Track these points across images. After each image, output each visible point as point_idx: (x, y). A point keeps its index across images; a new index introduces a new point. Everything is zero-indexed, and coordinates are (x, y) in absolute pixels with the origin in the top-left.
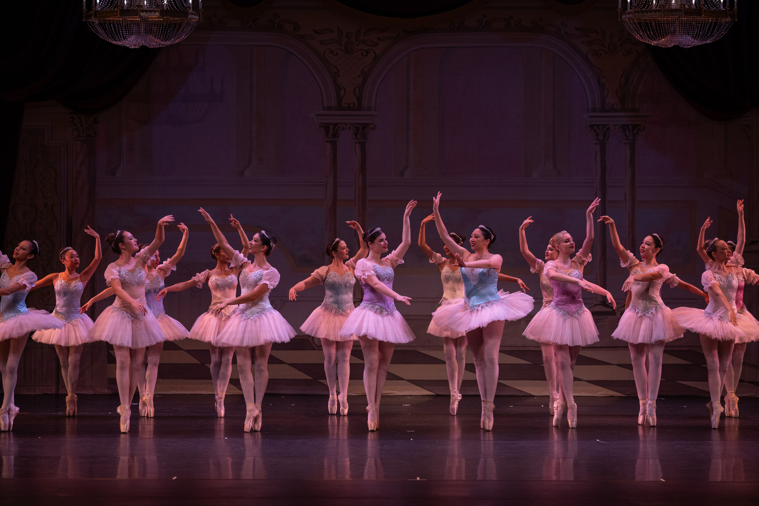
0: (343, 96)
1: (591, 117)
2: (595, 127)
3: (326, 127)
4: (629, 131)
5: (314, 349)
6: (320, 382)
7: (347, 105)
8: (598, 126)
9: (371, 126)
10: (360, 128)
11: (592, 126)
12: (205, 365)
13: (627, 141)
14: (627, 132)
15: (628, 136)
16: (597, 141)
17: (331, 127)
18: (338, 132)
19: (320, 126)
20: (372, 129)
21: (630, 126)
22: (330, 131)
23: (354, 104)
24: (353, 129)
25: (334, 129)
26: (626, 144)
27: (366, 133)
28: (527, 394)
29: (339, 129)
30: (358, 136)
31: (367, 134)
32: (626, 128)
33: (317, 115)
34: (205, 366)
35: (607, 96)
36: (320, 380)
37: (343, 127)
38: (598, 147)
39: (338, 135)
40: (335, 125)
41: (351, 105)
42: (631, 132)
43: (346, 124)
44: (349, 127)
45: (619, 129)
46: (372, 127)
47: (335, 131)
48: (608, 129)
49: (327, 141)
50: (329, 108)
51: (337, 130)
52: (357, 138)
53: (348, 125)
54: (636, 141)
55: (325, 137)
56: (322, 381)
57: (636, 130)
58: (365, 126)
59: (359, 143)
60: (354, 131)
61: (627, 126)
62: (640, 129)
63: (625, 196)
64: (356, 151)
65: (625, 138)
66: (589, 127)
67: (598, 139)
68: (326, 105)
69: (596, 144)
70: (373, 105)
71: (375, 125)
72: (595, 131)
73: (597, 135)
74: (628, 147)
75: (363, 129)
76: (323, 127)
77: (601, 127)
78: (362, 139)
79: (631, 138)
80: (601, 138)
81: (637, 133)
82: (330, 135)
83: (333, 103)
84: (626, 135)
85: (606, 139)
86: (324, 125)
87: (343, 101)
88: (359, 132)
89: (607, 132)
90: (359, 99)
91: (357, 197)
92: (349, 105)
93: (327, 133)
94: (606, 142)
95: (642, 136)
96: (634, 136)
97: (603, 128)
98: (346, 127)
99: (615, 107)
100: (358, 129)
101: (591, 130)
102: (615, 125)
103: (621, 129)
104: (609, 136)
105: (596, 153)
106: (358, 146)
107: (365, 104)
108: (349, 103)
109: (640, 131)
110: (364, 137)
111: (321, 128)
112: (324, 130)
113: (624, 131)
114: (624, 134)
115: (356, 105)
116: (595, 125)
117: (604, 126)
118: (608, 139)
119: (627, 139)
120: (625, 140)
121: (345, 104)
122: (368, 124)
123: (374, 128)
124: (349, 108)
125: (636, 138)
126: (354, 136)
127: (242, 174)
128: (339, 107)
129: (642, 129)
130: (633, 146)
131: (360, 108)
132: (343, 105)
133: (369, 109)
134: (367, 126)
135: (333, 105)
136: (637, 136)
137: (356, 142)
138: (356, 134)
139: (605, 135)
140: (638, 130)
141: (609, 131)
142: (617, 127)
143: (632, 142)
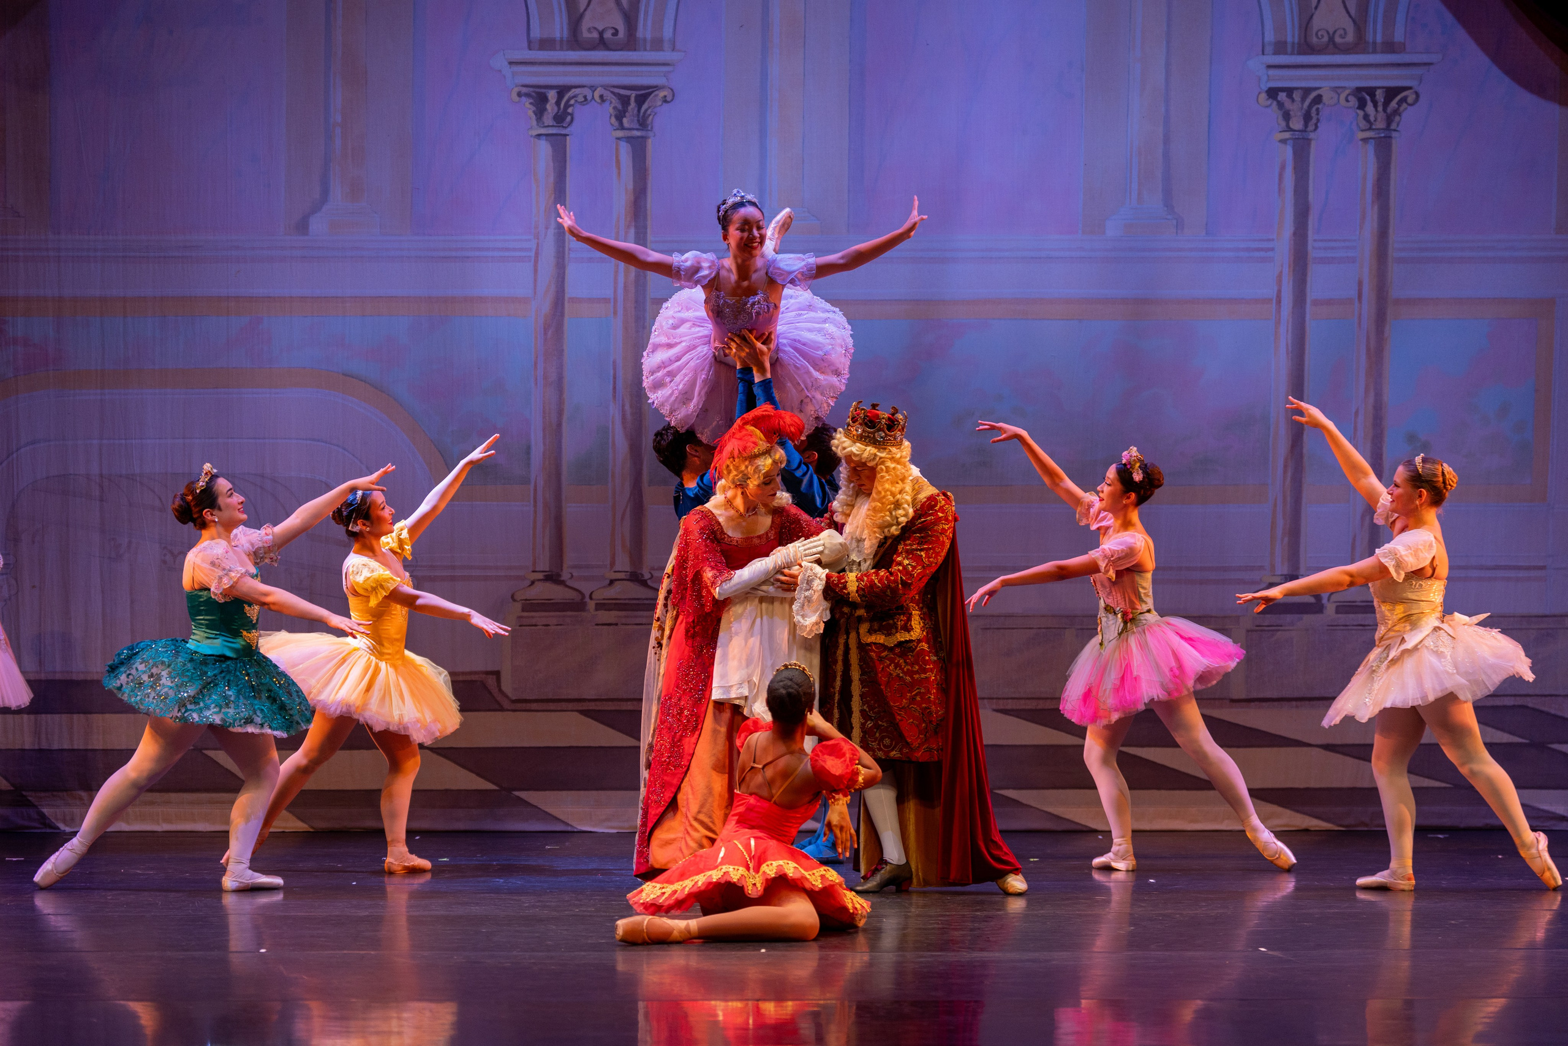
0: (585, 10)
1: (1269, 67)
2: (1282, 96)
3: (539, 99)
4: (1375, 106)
5: (501, 709)
6: (519, 798)
7: (595, 35)
8: (1290, 91)
9: (662, 94)
10: (633, 100)
11: (1272, 93)
12: (205, 752)
13: (1369, 134)
14: (1370, 108)
15: (1372, 119)
16: (1287, 135)
17: (552, 95)
18: (570, 110)
19: (519, 95)
20: (665, 100)
21: (1379, 92)
22: (548, 107)
23: (616, 33)
24: (611, 103)
25: (558, 103)
26: (1365, 140)
27: (649, 112)
28: (1079, 828)
29: (572, 102)
30: (625, 120)
31: (650, 115)
32: (1368, 98)
33: (511, 63)
34: (204, 754)
35: (1316, 8)
36: (517, 793)
37: (585, 97)
38: (1288, 152)
39: (569, 118)
40: (562, 90)
41: (608, 35)
42: (1380, 108)
43: (593, 88)
44: (601, 97)
45: (1347, 101)
46: (665, 96)
47: (562, 106)
48: (1318, 99)
49: (539, 136)
50: (546, 44)
51: (567, 105)
52: (622, 127)
53: (598, 89)
54: (1394, 134)
55: (534, 123)
56: (523, 795)
57: (1394, 104)
58: (644, 94)
59: (629, 139)
60: (615, 108)
61: (1371, 91)
62: (1404, 100)
63: (1360, 283)
64: (618, 162)
65: (1363, 124)
66: (1263, 96)
67: (1289, 129)
68: (536, 33)
69: (1284, 141)
70: (667, 33)
71: (672, 90)
72: (1281, 105)
73: (1287, 116)
74: (1370, 149)
75: (641, 100)
76: (528, 95)
77: (1297, 96)
78: (637, 129)
79: (1381, 124)
80: (1297, 124)
81: (1396, 112)
82: (548, 119)
83: (559, 29)
84: (1366, 117)
85: (1311, 127)
86: (532, 89)
87: (586, 24)
88: (630, 108)
89: (1314, 109)
90: (631, 19)
91: (620, 291)
92: (601, 33)
93: (540, 113)
94: (1312, 135)
95: (1409, 117)
96: (1389, 120)
97: (1303, 99)
98: (593, 96)
99: (1338, 40)
100: (625, 101)
101: (1269, 102)
102: (1336, 90)
103: (1353, 101)
104: (1318, 120)
105: (1283, 168)
106: (625, 150)
107: (645, 30)
108: (601, 29)
109: (1404, 105)
110: (643, 123)
111: (524, 99)
112: (531, 103)
113: (1362, 105)
114: (1361, 113)
115: (622, 34)
116: (1282, 90)
117: (1307, 91)
118: (1316, 127)
119: (1370, 129)
120: (1362, 131)
121: (589, 30)
122: (656, 88)
123: (669, 99)
124: (601, 43)
125: (1394, 126)
126: (613, 120)
127: (302, 227)
128: (575, 41)
129: (1410, 100)
130: (1383, 146)
131: (631, 42)
132: (586, 34)
133: (657, 44)
134: (650, 94)
135: (558, 35)
136: (1397, 118)
137: (618, 139)
138: (620, 116)
139: (1307, 117)
140: (1399, 103)
141: (1320, 106)
142: (1343, 96)
143: (1382, 135)
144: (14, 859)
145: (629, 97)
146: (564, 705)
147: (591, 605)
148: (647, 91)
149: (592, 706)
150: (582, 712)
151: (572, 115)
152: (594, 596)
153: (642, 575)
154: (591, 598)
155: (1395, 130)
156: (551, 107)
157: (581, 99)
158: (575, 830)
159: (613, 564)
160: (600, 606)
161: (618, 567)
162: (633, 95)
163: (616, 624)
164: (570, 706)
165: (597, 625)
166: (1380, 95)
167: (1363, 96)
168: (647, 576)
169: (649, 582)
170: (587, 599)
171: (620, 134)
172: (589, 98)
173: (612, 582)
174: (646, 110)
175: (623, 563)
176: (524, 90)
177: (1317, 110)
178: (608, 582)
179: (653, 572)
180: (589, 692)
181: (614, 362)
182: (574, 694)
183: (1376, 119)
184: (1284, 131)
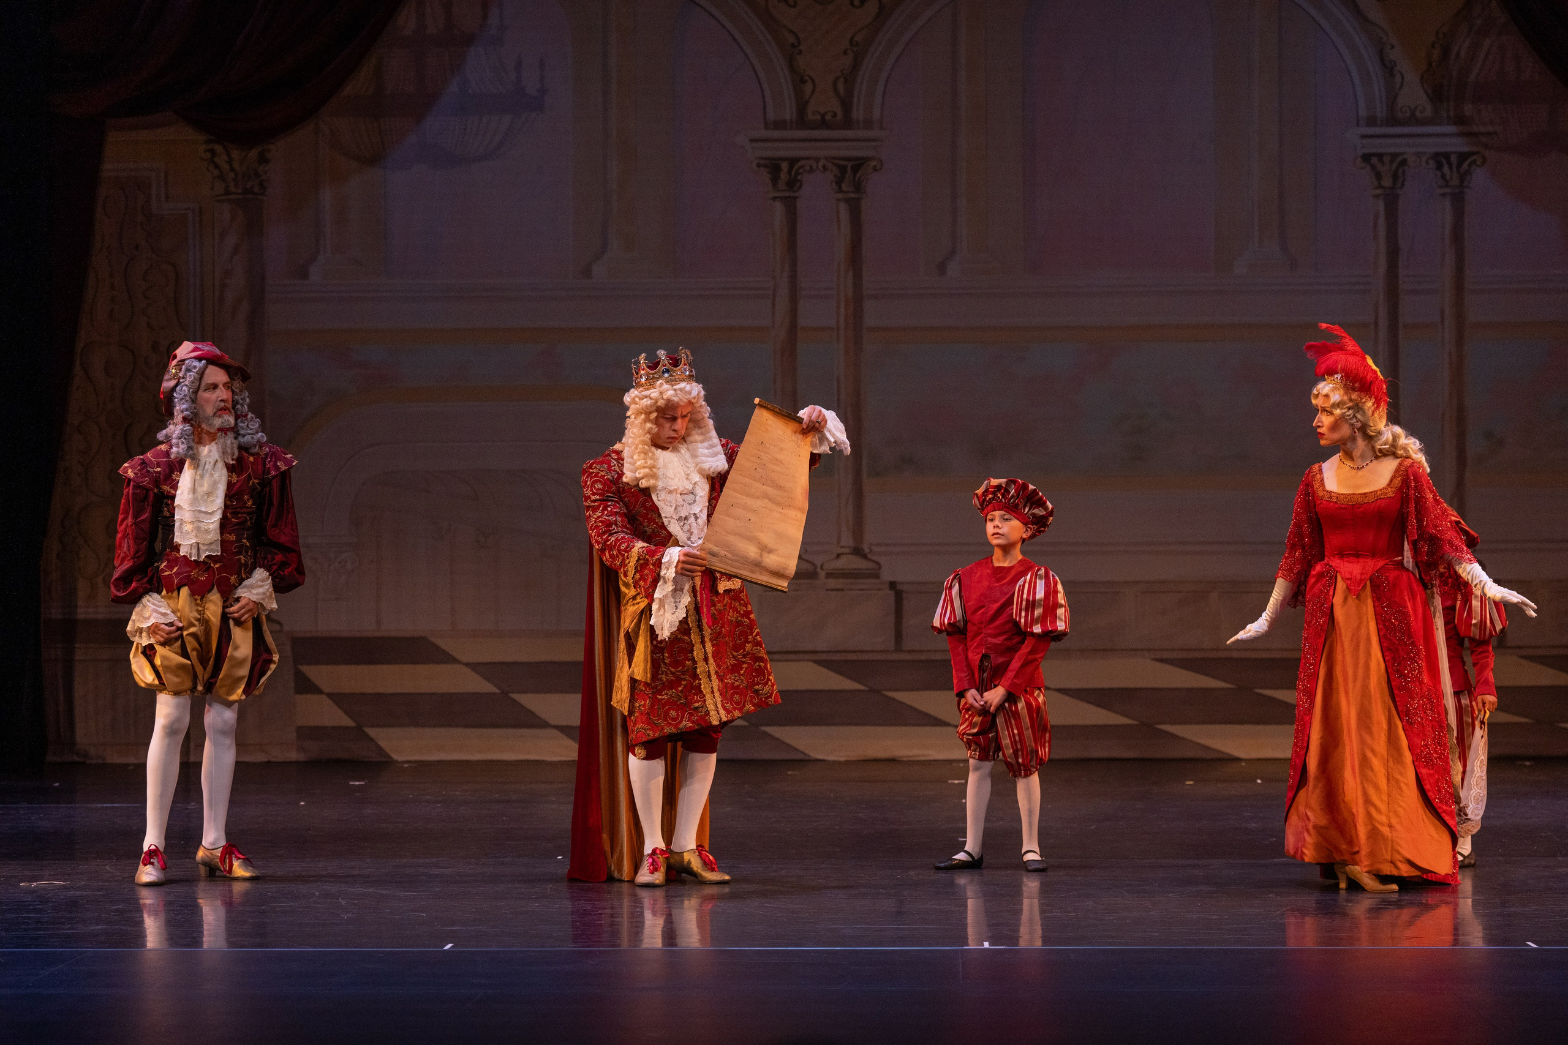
0: (810, 98)
1: (1364, 136)
2: (1374, 160)
3: (773, 167)
4: (1451, 168)
6: (765, 733)
7: (818, 117)
8: (1380, 156)
9: (873, 163)
10: (849, 170)
11: (1366, 158)
12: (511, 695)
13: (1447, 190)
14: (1446, 169)
15: (1448, 178)
16: (1379, 191)
17: (785, 166)
18: (799, 177)
19: (759, 165)
20: (875, 169)
21: (1453, 157)
22: (782, 175)
23: (835, 115)
24: (832, 171)
25: (789, 172)
26: (1443, 195)
27: (862, 178)
28: (1225, 756)
29: (801, 171)
30: (844, 187)
31: (863, 181)
32: (1443, 160)
33: (751, 141)
34: (511, 699)
35: (1400, 88)
36: (764, 728)
37: (811, 167)
38: (1381, 205)
39: (798, 184)
40: (793, 161)
41: (828, 117)
42: (1454, 169)
43: (817, 160)
44: (824, 167)
45: (1427, 163)
46: (875, 166)
47: (793, 173)
48: (1404, 163)
49: (774, 198)
50: (779, 125)
51: (797, 174)
52: (840, 191)
53: (822, 160)
54: (1466, 190)
55: (771, 188)
56: (769, 730)
57: (1465, 165)
58: (858, 164)
59: (847, 200)
60: (835, 176)
61: (1447, 156)
62: (1474, 162)
63: (1442, 311)
64: (838, 221)
65: (1441, 182)
66: (1359, 159)
67: (1380, 187)
68: (771, 116)
69: (1377, 196)
70: (876, 113)
71: (881, 161)
72: (1373, 167)
73: (1378, 176)
74: (1447, 203)
75: (856, 169)
76: (766, 166)
77: (1386, 159)
78: (853, 192)
79: (1455, 182)
80: (1387, 182)
81: (1468, 172)
82: (782, 185)
83: (789, 112)
84: (1443, 176)
85: (1399, 185)
86: (767, 161)
87: (810, 110)
88: (847, 176)
89: (1401, 171)
90: (846, 104)
91: (842, 321)
92: (823, 116)
93: (775, 180)
94: (1399, 192)
95: (1479, 177)
96: (1462, 179)
97: (1392, 162)
98: (817, 166)
99: (1418, 114)
100: (843, 170)
101: (1364, 165)
102: (1418, 155)
103: (1432, 164)
104: (1404, 179)
105: (1376, 218)
106: (843, 207)
107: (858, 114)
108: (822, 112)
109: (1474, 167)
110: (858, 187)
111: (762, 169)
112: (768, 172)
113: (1439, 167)
114: (1439, 173)
115: (839, 116)
116: (1375, 155)
117: (1394, 156)
118: (1403, 185)
119: (1447, 186)
120: (1441, 187)
121: (814, 114)
122: (866, 159)
123: (878, 167)
124: (823, 124)
125: (1465, 183)
126: (834, 184)
127: (587, 273)
128: (802, 122)
129: (1479, 163)
130: (1458, 200)
131: (847, 123)
132: (810, 117)
133: (868, 124)
134: (862, 164)
135: (788, 118)
136: (1469, 177)
137: (838, 200)
138: (839, 182)
139: (1395, 177)
140: (1470, 165)
141: (1405, 168)
142: (1424, 159)
143: (1457, 191)
144: (357, 783)
145: (845, 167)
146: (801, 656)
147: (822, 574)
148: (861, 161)
149: (823, 657)
150: (815, 662)
151: (801, 181)
152: (824, 567)
153: (863, 550)
154: (822, 568)
155: (1467, 187)
156: (784, 176)
157: (807, 168)
158: (812, 759)
159: (839, 540)
160: (829, 575)
161: (843, 543)
162: (850, 165)
163: (843, 590)
164: (806, 657)
165: (827, 590)
166: (1454, 159)
167: (1440, 159)
168: (867, 550)
169: (869, 556)
170: (819, 569)
171: (840, 196)
172: (814, 167)
173: (838, 556)
174: (861, 176)
175: (847, 541)
176: (762, 162)
177: (1404, 172)
178: (835, 555)
179: (873, 548)
180: (821, 646)
181: (838, 378)
182: (809, 647)
183: (1451, 178)
184: (1376, 188)
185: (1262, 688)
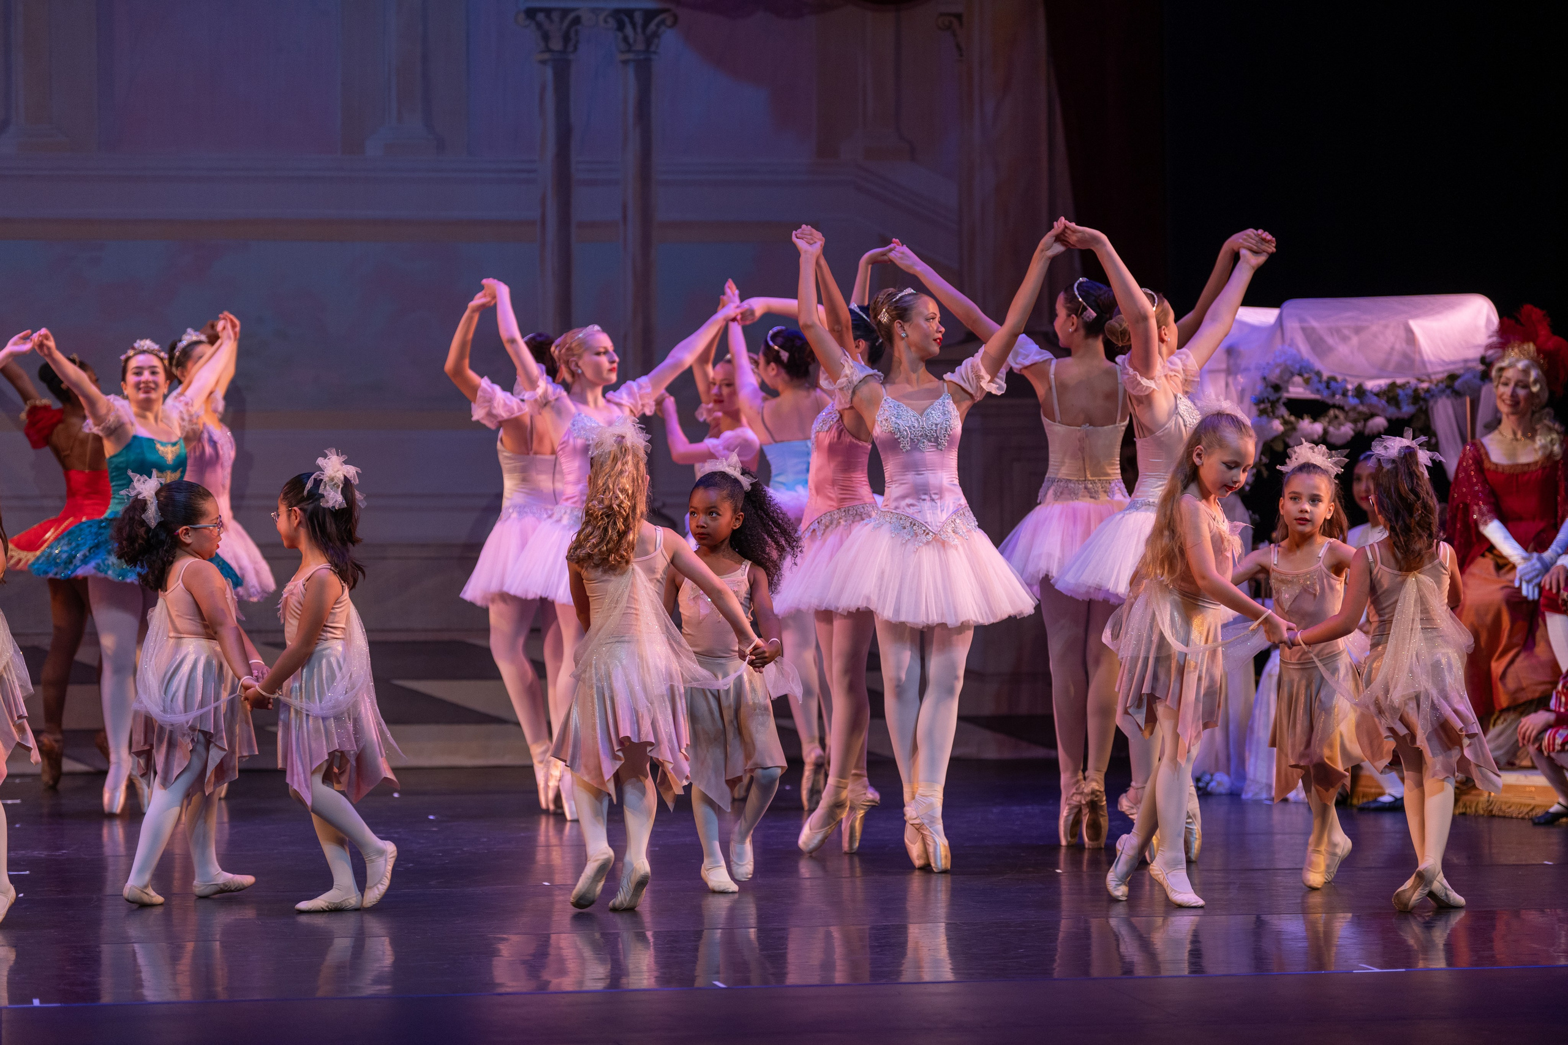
2: (541, 17)
4: (634, 25)
8: (548, 12)
11: (531, 13)
13: (630, 56)
14: (629, 30)
15: (631, 41)
16: (547, 56)
21: (637, 14)
26: (625, 62)
32: (626, 20)
38: (549, 73)
42: (639, 30)
45: (606, 22)
48: (577, 21)
54: (654, 57)
57: (652, 26)
61: (629, 13)
62: (663, 22)
63: (625, 208)
65: (623, 46)
66: (522, 16)
67: (548, 50)
69: (543, 62)
72: (539, 26)
73: (546, 37)
74: (631, 71)
77: (555, 16)
79: (640, 46)
80: (556, 45)
81: (655, 34)
84: (625, 39)
85: (570, 48)
89: (573, 30)
94: (571, 57)
95: (670, 40)
96: (648, 42)
97: (562, 19)
101: (527, 22)
102: (595, 11)
103: (612, 23)
104: (577, 42)
105: (543, 89)
109: (663, 28)
113: (621, 27)
114: (620, 35)
116: (541, 10)
117: (565, 12)
118: (576, 48)
119: (629, 51)
120: (622, 52)
125: (653, 48)
129: (669, 23)
130: (644, 69)
136: (656, 41)
139: (566, 38)
140: (658, 26)
141: (579, 27)
142: (601, 18)
143: (642, 57)
155: (655, 53)
166: (638, 18)
167: (621, 17)
177: (577, 32)
183: (635, 41)
184: (543, 52)
185: (400, 678)
